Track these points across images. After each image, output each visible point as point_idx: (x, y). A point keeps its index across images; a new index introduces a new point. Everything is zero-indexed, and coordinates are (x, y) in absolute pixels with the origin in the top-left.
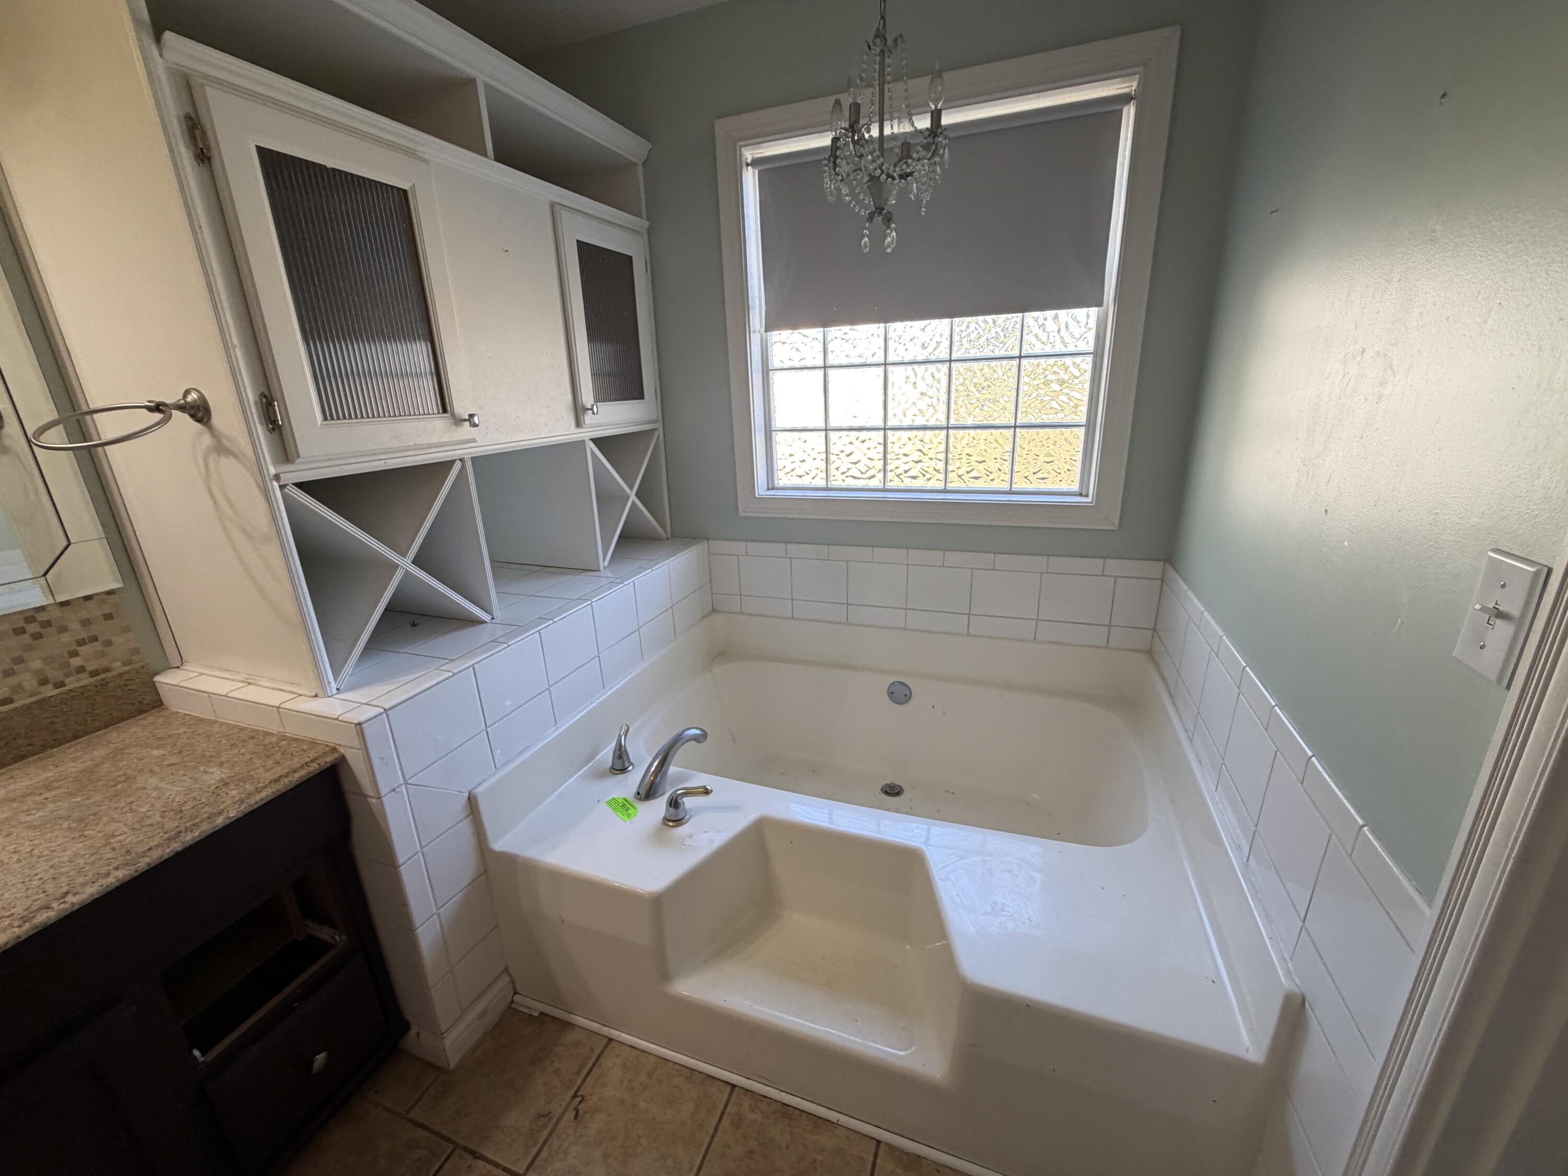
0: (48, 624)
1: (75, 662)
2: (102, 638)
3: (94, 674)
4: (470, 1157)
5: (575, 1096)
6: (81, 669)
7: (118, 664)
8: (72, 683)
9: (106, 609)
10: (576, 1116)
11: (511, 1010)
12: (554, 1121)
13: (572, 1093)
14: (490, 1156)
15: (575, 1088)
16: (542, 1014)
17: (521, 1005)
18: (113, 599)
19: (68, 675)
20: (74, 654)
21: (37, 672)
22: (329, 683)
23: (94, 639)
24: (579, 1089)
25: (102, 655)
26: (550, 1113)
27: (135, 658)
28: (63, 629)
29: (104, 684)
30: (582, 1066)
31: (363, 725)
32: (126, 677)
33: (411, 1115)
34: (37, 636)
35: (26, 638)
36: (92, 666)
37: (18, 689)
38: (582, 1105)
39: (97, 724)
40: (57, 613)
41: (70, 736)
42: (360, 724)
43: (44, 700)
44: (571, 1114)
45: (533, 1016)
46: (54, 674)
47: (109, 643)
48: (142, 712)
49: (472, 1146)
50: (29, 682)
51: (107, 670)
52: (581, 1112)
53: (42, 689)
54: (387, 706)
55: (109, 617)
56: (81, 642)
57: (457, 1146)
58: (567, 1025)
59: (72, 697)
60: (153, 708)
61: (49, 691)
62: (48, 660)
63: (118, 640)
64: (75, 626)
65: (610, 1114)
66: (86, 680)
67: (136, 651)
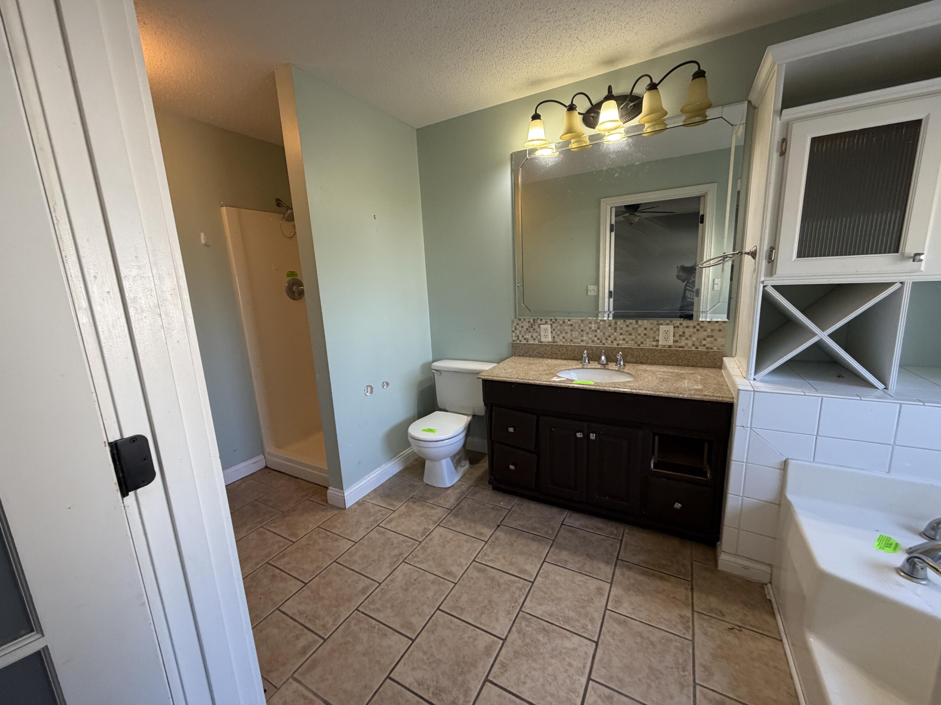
0: (702, 327)
1: (704, 342)
2: (715, 337)
3: (707, 348)
4: (690, 588)
5: (739, 626)
6: (704, 345)
7: (715, 348)
8: (700, 349)
9: (721, 328)
10: (730, 629)
11: (762, 586)
12: (721, 618)
13: (740, 625)
14: (695, 596)
15: (743, 626)
16: (770, 600)
17: (768, 590)
18: (724, 325)
19: (700, 346)
20: (705, 339)
21: (694, 342)
22: (751, 374)
23: (712, 337)
24: (744, 628)
25: (712, 343)
26: (724, 615)
27: (722, 348)
28: (705, 330)
29: (708, 353)
30: (758, 628)
31: (740, 391)
32: (715, 353)
33: (694, 562)
34: (698, 330)
35: (695, 330)
36: (708, 345)
37: (687, 344)
38: (737, 631)
39: (700, 365)
40: (706, 324)
41: (692, 365)
42: (739, 390)
43: (691, 350)
44: (730, 626)
45: (766, 597)
46: (697, 344)
47: (716, 340)
48: (715, 368)
49: (694, 586)
50: (690, 343)
51: (712, 348)
52: (732, 631)
53: (692, 347)
54: (756, 390)
55: (720, 330)
56: (708, 337)
57: (692, 581)
58: (773, 614)
59: (697, 353)
60: (718, 368)
61: (693, 349)
62: (697, 339)
63: (719, 339)
64: (709, 330)
65: (741, 647)
66: (704, 349)
67: (723, 346)
